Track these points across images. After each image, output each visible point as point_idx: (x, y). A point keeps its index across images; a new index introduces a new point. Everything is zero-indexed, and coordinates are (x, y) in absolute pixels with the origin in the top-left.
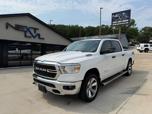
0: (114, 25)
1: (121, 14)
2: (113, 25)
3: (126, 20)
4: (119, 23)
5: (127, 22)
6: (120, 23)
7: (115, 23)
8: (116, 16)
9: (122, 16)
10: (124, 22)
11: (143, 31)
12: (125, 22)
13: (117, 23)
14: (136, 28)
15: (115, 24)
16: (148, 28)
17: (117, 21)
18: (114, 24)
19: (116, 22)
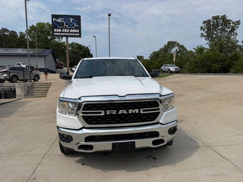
0: (57, 34)
1: (66, 18)
2: (55, 34)
3: (75, 29)
4: (64, 32)
5: (77, 33)
6: (66, 33)
7: (58, 32)
8: (59, 20)
9: (68, 23)
10: (72, 33)
11: (70, 48)
12: (74, 33)
13: (61, 32)
14: (62, 43)
15: (59, 34)
16: (77, 44)
17: (62, 29)
18: (56, 32)
19: (60, 30)
